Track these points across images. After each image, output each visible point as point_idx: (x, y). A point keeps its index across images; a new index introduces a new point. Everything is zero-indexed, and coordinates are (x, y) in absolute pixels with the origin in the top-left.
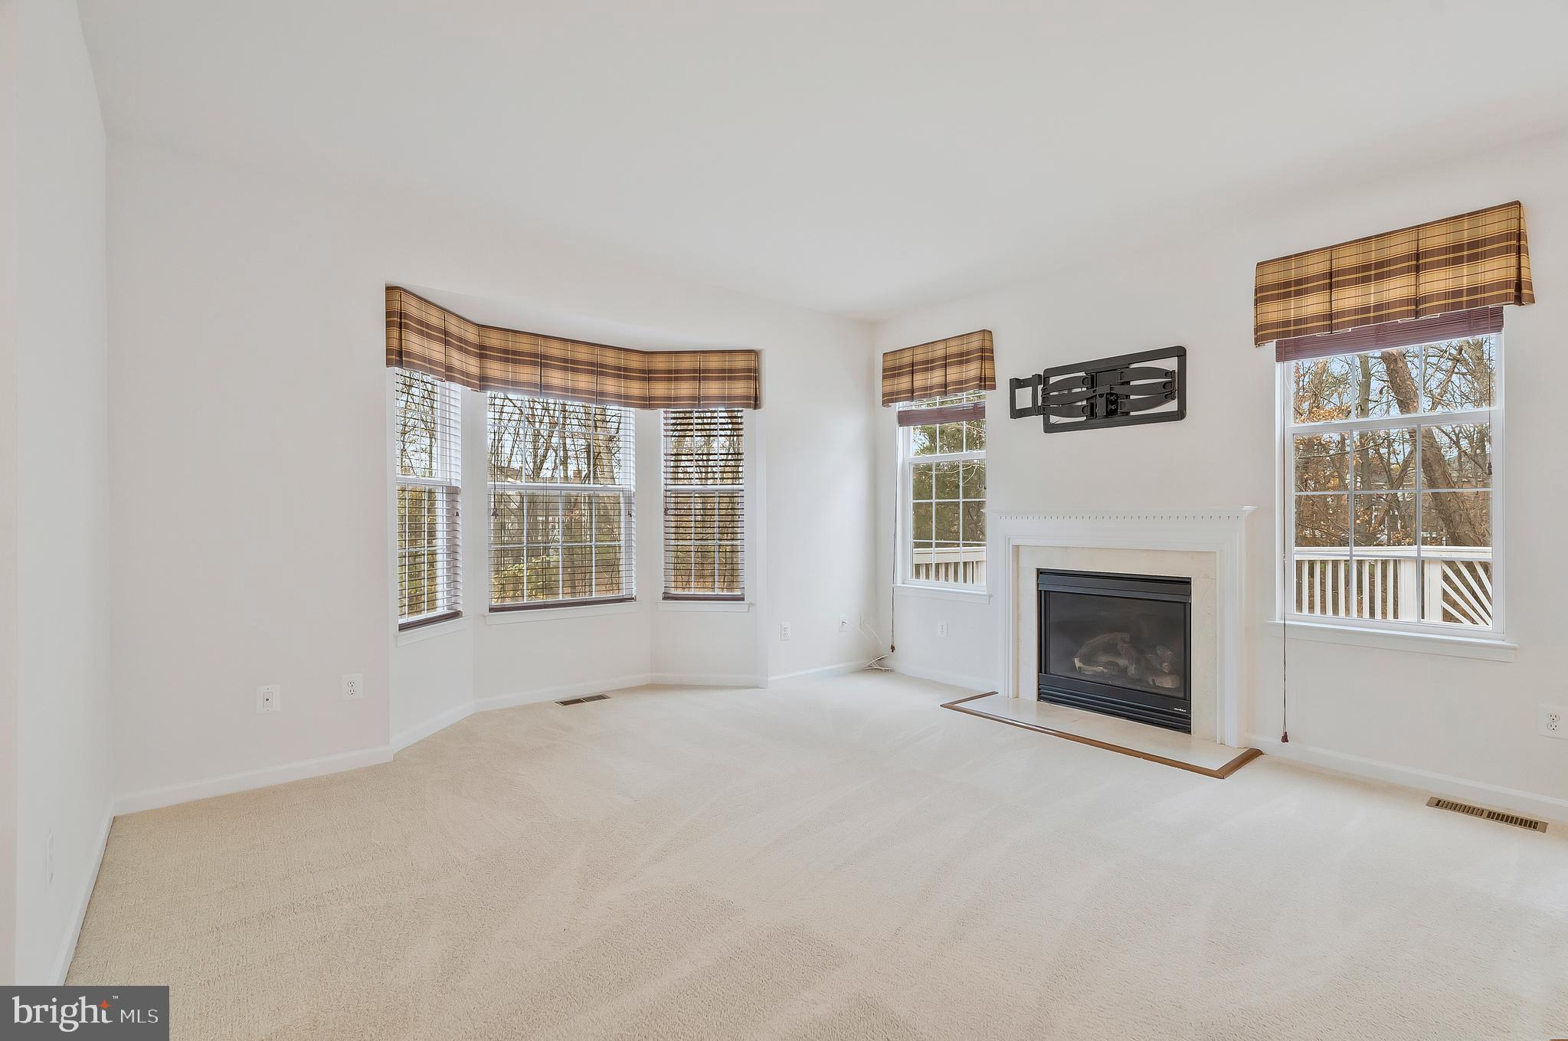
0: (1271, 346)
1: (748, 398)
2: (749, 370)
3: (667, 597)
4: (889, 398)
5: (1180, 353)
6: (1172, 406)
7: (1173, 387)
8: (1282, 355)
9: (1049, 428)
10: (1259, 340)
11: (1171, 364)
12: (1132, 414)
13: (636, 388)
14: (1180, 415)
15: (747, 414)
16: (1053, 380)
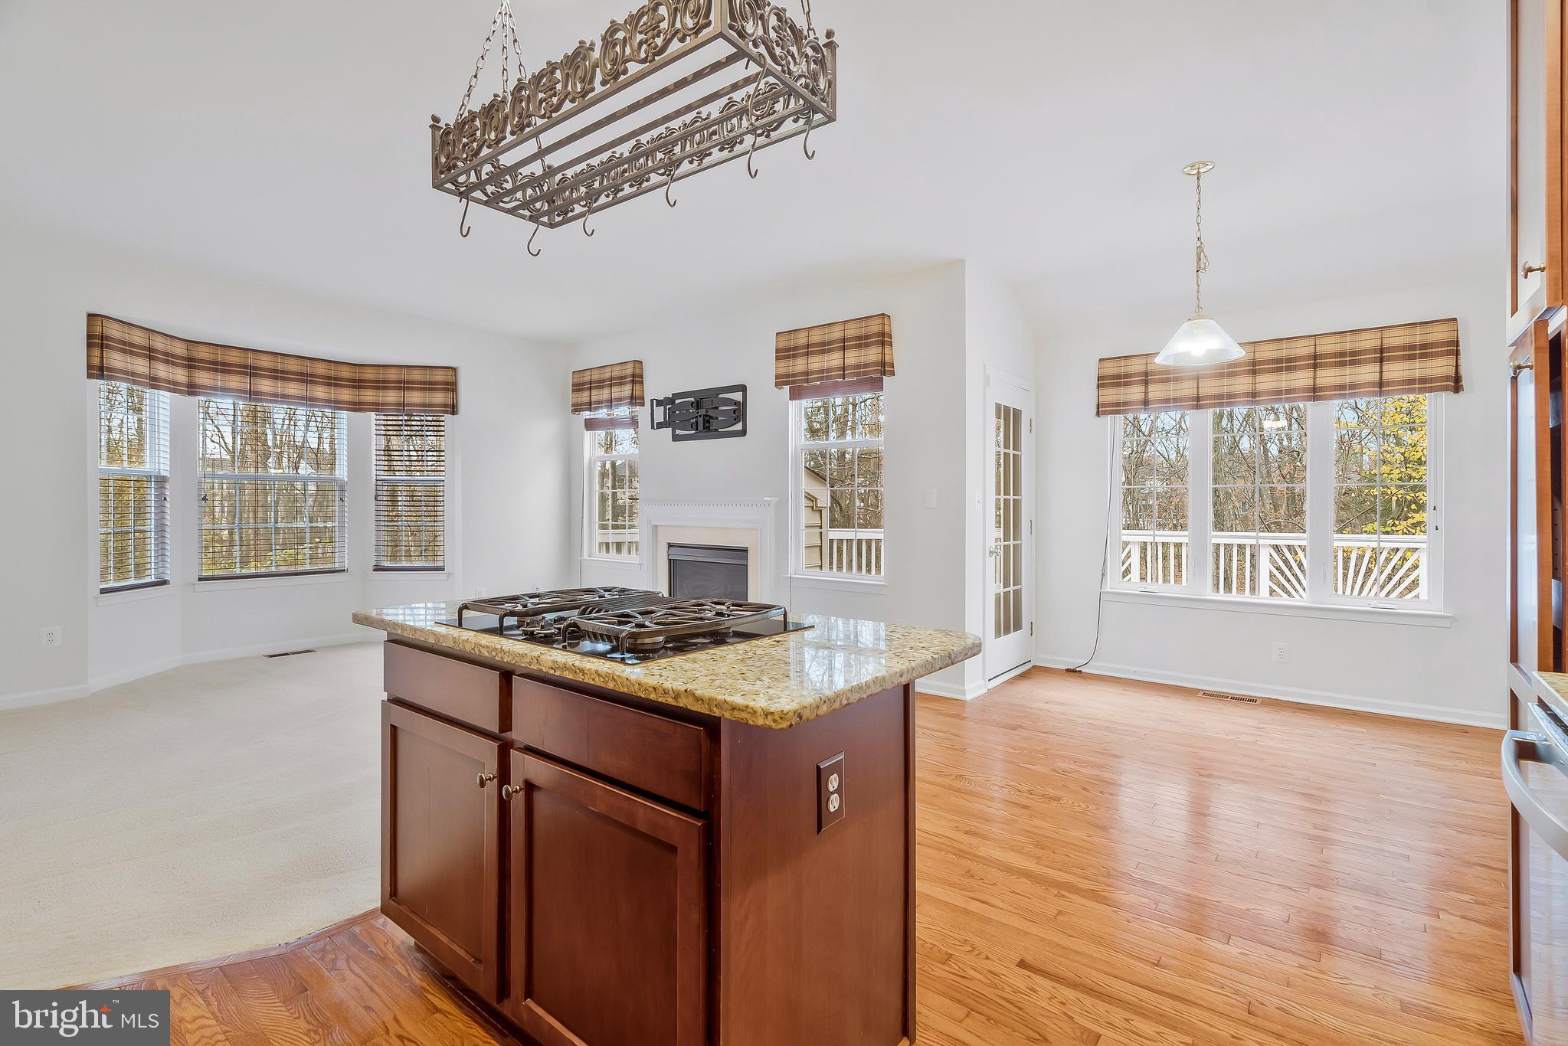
0: (787, 388)
1: (445, 406)
2: (447, 383)
3: (378, 569)
4: (577, 408)
5: (743, 388)
6: (739, 427)
7: (739, 413)
8: (795, 395)
9: (676, 438)
10: (777, 385)
11: (737, 396)
12: (720, 430)
13: (346, 395)
14: (743, 433)
15: (447, 417)
16: (677, 401)
